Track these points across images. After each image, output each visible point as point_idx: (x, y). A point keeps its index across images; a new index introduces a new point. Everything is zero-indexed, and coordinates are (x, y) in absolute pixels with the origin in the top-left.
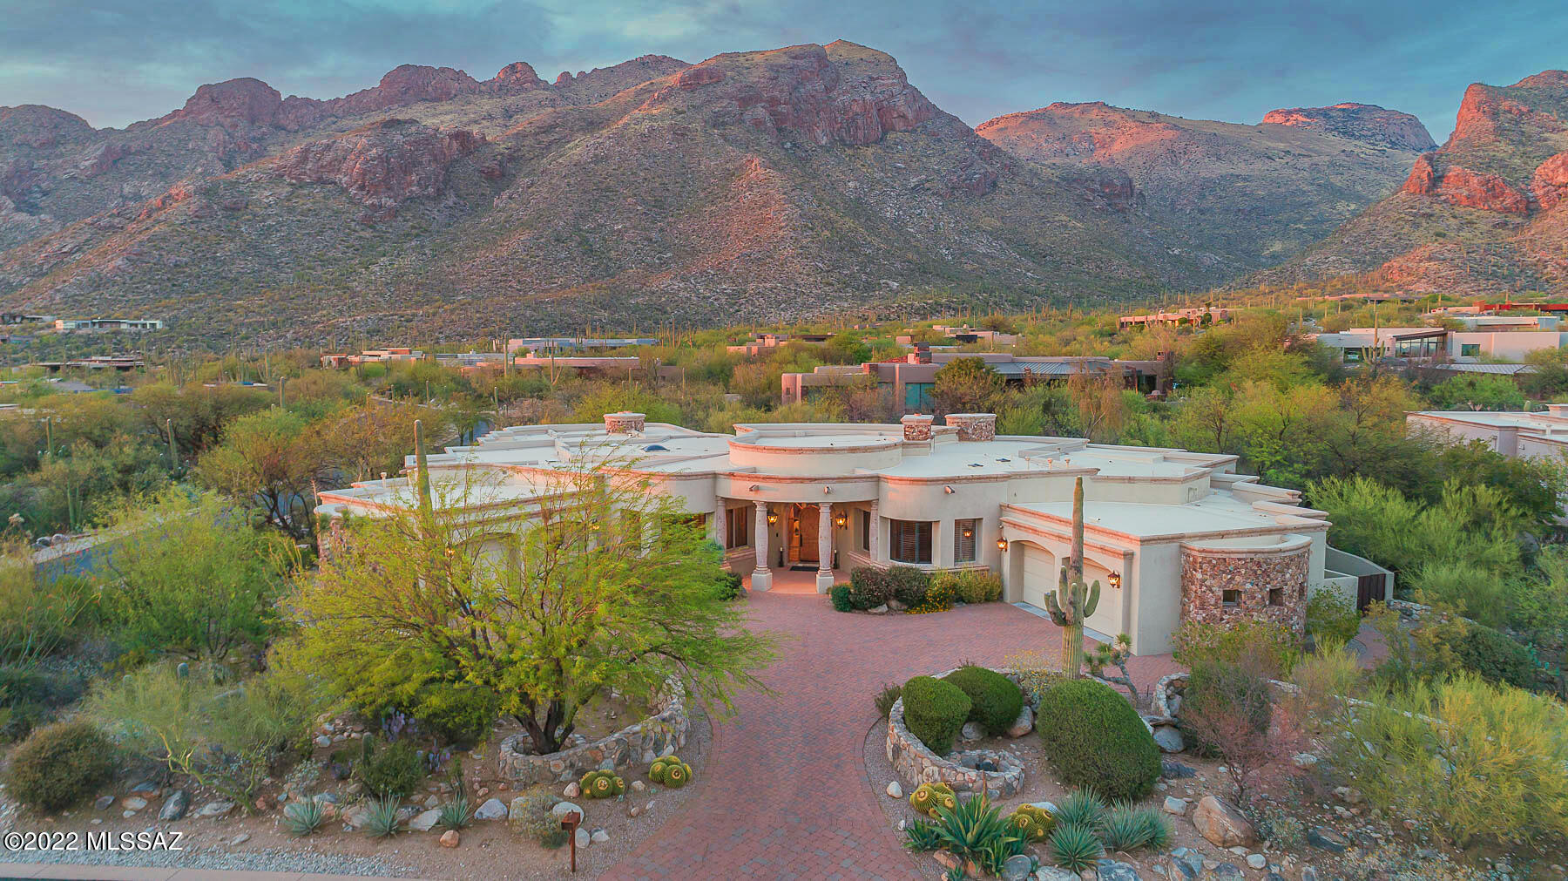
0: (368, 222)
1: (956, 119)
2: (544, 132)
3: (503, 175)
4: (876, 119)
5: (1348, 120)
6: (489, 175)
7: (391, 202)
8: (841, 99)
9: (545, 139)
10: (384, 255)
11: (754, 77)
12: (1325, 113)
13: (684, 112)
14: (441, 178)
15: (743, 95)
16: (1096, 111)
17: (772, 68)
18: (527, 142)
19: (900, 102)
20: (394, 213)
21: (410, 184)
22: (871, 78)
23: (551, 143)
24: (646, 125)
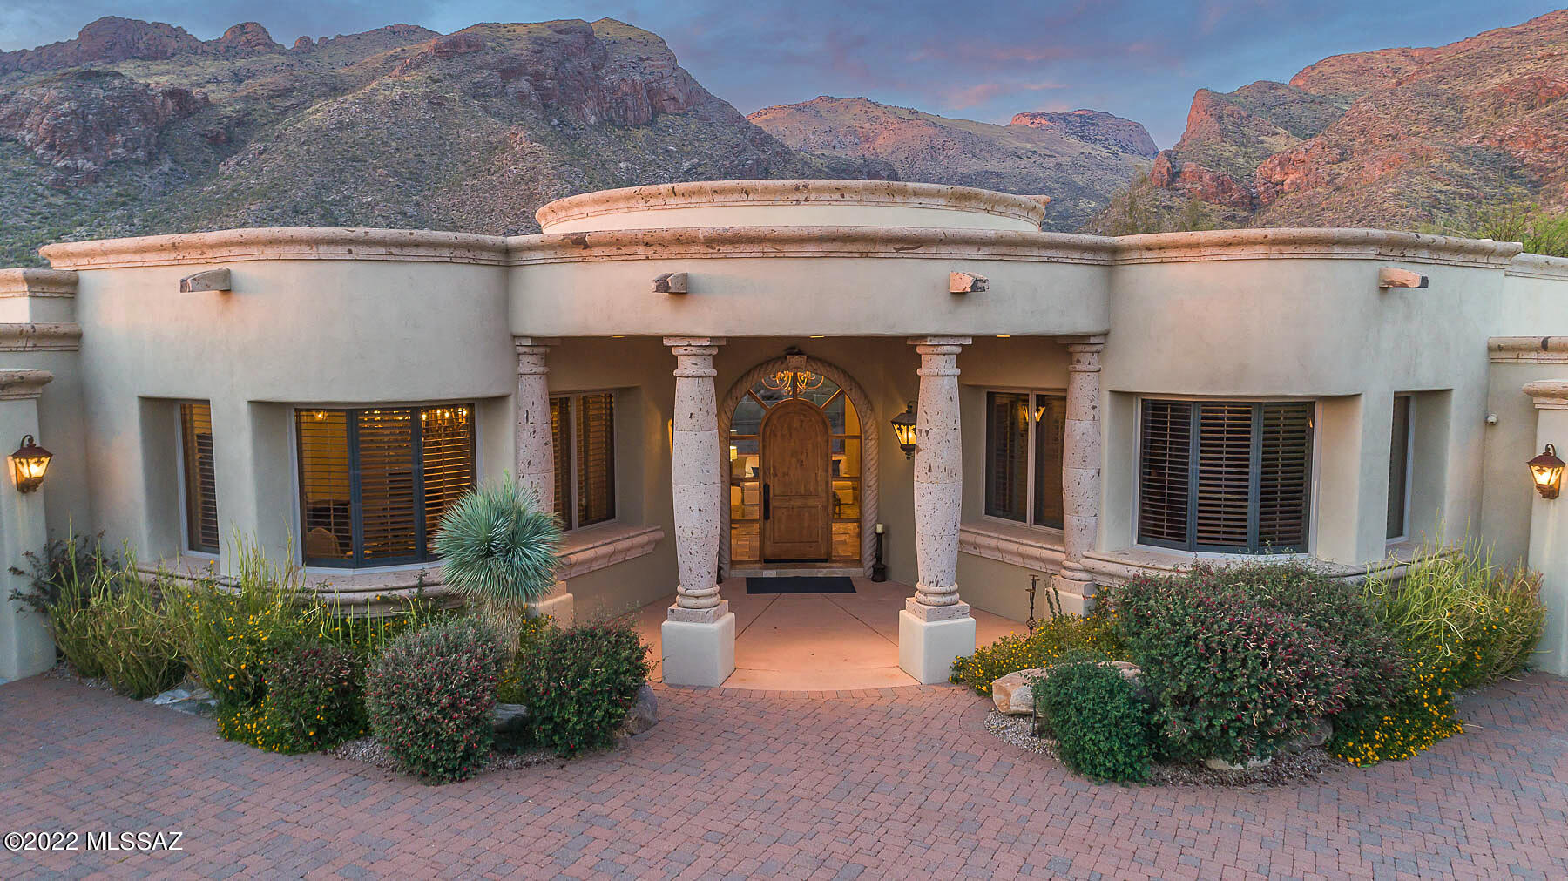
0: (60, 187)
1: (726, 105)
2: (278, 96)
3: (229, 141)
4: (646, 101)
5: (1084, 124)
6: (214, 141)
7: (89, 165)
8: (611, 79)
9: (281, 103)
10: (81, 225)
11: (516, 49)
12: (1065, 118)
13: (438, 81)
14: (153, 140)
15: (505, 66)
16: (859, 107)
17: (535, 41)
18: (259, 107)
19: (669, 84)
20: (94, 178)
21: (114, 145)
22: (641, 59)
23: (287, 109)
24: (396, 93)
